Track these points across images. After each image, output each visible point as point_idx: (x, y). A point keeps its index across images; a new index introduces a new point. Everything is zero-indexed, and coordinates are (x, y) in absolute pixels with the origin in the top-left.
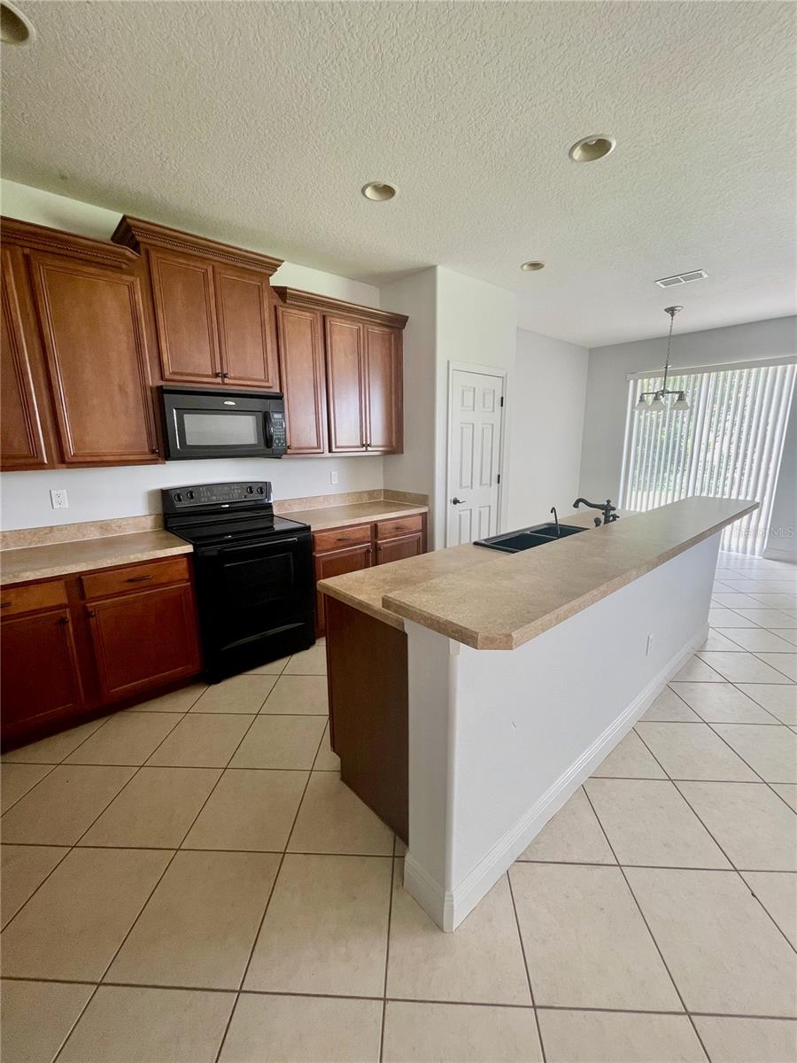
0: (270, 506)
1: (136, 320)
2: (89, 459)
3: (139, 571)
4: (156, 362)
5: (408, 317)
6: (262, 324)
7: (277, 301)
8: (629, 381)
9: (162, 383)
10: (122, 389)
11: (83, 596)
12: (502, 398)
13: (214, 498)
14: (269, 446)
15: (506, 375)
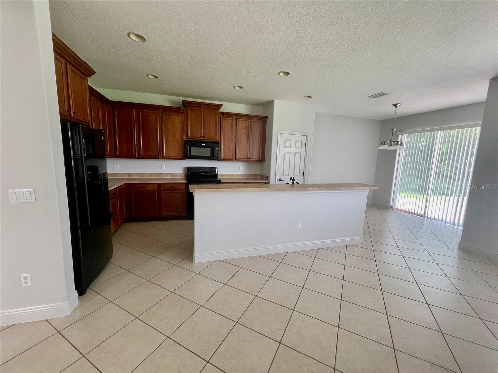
0: (216, 175)
1: (182, 124)
2: (168, 157)
3: (173, 185)
4: (186, 134)
5: (268, 117)
6: (216, 123)
7: (221, 115)
8: (398, 136)
9: (187, 139)
10: (178, 141)
11: (160, 189)
12: (306, 143)
13: (200, 171)
14: (214, 157)
15: (308, 134)
